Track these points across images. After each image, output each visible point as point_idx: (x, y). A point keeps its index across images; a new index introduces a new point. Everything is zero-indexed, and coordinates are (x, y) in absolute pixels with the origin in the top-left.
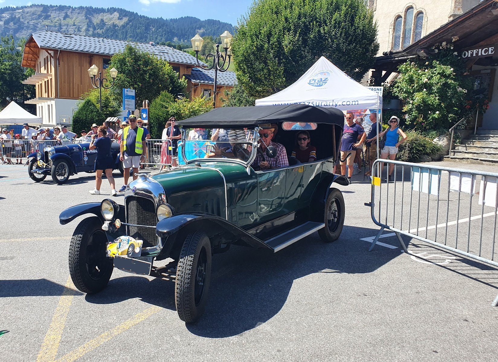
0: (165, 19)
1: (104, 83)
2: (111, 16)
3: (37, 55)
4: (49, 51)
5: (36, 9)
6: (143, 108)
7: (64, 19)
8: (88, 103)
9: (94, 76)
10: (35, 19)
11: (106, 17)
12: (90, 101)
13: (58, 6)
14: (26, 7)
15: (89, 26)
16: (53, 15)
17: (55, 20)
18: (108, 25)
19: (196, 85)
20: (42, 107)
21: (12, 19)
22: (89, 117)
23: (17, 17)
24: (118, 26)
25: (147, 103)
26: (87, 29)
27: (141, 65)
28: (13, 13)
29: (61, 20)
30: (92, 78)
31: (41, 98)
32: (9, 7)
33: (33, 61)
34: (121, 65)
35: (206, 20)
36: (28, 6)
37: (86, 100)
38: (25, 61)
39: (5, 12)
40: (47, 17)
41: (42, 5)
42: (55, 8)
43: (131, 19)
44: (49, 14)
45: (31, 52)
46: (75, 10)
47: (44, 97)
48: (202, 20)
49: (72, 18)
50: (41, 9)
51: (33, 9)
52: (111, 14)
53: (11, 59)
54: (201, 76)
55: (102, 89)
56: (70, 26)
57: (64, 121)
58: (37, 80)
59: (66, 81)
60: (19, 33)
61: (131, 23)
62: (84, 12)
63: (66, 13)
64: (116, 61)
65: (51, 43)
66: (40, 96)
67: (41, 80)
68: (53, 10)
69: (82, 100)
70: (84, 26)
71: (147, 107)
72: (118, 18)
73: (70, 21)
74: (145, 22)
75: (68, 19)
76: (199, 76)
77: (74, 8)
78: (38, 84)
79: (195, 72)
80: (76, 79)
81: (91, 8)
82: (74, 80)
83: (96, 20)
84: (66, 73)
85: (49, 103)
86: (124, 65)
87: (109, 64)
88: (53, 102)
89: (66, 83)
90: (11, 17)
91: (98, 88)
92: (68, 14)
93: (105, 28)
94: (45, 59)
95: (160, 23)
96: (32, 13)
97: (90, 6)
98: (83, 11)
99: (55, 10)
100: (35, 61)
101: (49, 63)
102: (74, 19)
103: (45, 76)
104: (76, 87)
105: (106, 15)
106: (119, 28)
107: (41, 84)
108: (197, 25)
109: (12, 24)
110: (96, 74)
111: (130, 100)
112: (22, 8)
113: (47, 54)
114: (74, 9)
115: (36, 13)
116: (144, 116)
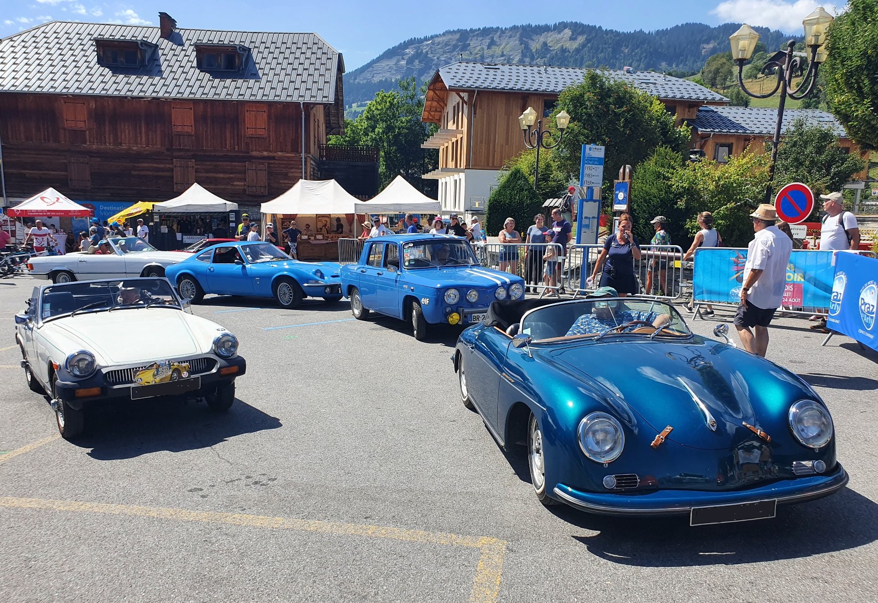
0: (647, 33)
1: (544, 140)
2: (560, 36)
3: (444, 102)
4: (461, 94)
5: (450, 36)
6: (619, 181)
7: (489, 47)
8: (516, 174)
9: (529, 126)
10: (448, 52)
11: (551, 38)
12: (519, 171)
13: (482, 29)
14: (436, 36)
15: (524, 55)
16: (473, 43)
17: (476, 51)
18: (554, 50)
19: (705, 137)
20: (446, 183)
21: (418, 55)
22: (515, 199)
23: (424, 51)
24: (569, 52)
25: (627, 170)
26: (522, 59)
27: (610, 103)
28: (419, 47)
29: (483, 50)
30: (525, 130)
31: (446, 170)
32: (415, 38)
33: (438, 112)
34: (575, 106)
35: (721, 25)
36: (440, 34)
37: (513, 169)
38: (427, 113)
39: (410, 47)
40: (465, 47)
41: (459, 31)
42: (476, 33)
43: (591, 37)
44: (468, 42)
45: (436, 98)
46: (504, 33)
47: (451, 167)
48: (712, 26)
49: (500, 45)
50: (457, 36)
51: (445, 38)
52: (559, 33)
53: (410, 112)
54: (714, 120)
55: (542, 149)
56: (497, 57)
57: (477, 206)
58: (442, 142)
59: (484, 140)
60: (425, 74)
61: (589, 45)
62: (518, 35)
63: (492, 38)
64: (567, 101)
65: (465, 80)
66: (444, 167)
67: (447, 140)
68: (473, 36)
69: (506, 170)
70: (517, 55)
71: (627, 180)
72: (570, 38)
73: (497, 50)
74: (613, 40)
75: (494, 48)
76: (711, 120)
77: (504, 29)
78: (443, 147)
79: (703, 113)
80: (500, 138)
81: (529, 26)
82: (497, 137)
83: (535, 45)
84: (485, 127)
85: (456, 177)
86: (580, 107)
87: (555, 106)
88: (462, 175)
89: (484, 143)
90: (417, 52)
91: (534, 147)
92: (495, 39)
93: (548, 56)
94: (454, 107)
95: (638, 40)
96: (444, 43)
97: (528, 24)
98: (517, 32)
99: (477, 35)
100: (441, 112)
101: (460, 114)
102: (502, 46)
103: (453, 133)
104: (498, 149)
105: (551, 36)
106: (570, 54)
107: (447, 147)
108: (703, 36)
109: (417, 62)
110: (532, 124)
111: (594, 166)
112: (432, 37)
113: (458, 99)
114: (503, 31)
115: (450, 43)
116: (621, 196)
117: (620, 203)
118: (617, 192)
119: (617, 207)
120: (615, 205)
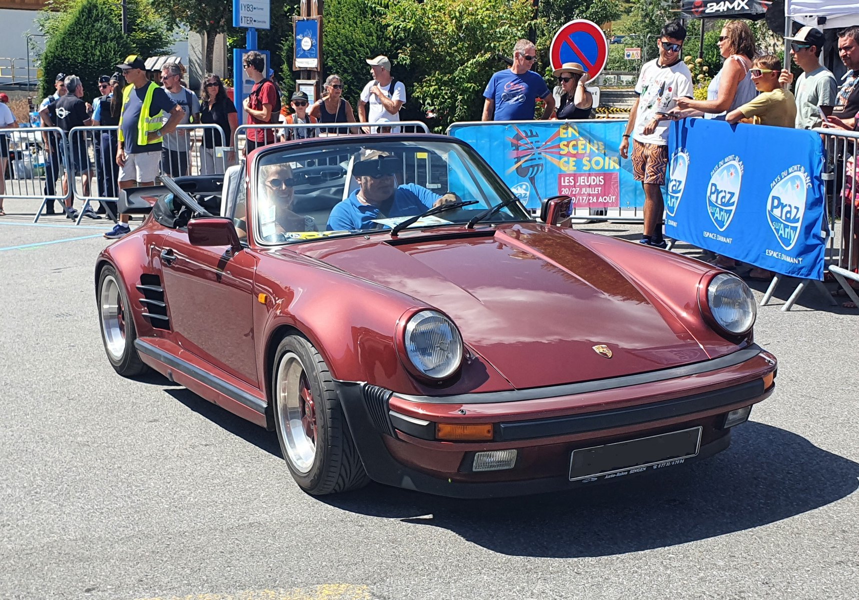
6: (301, 18)
37: (81, 3)
69: (53, 10)
71: (314, 15)
116: (306, 43)
117: (305, 55)
118: (299, 37)
119: (301, 63)
120: (298, 60)
